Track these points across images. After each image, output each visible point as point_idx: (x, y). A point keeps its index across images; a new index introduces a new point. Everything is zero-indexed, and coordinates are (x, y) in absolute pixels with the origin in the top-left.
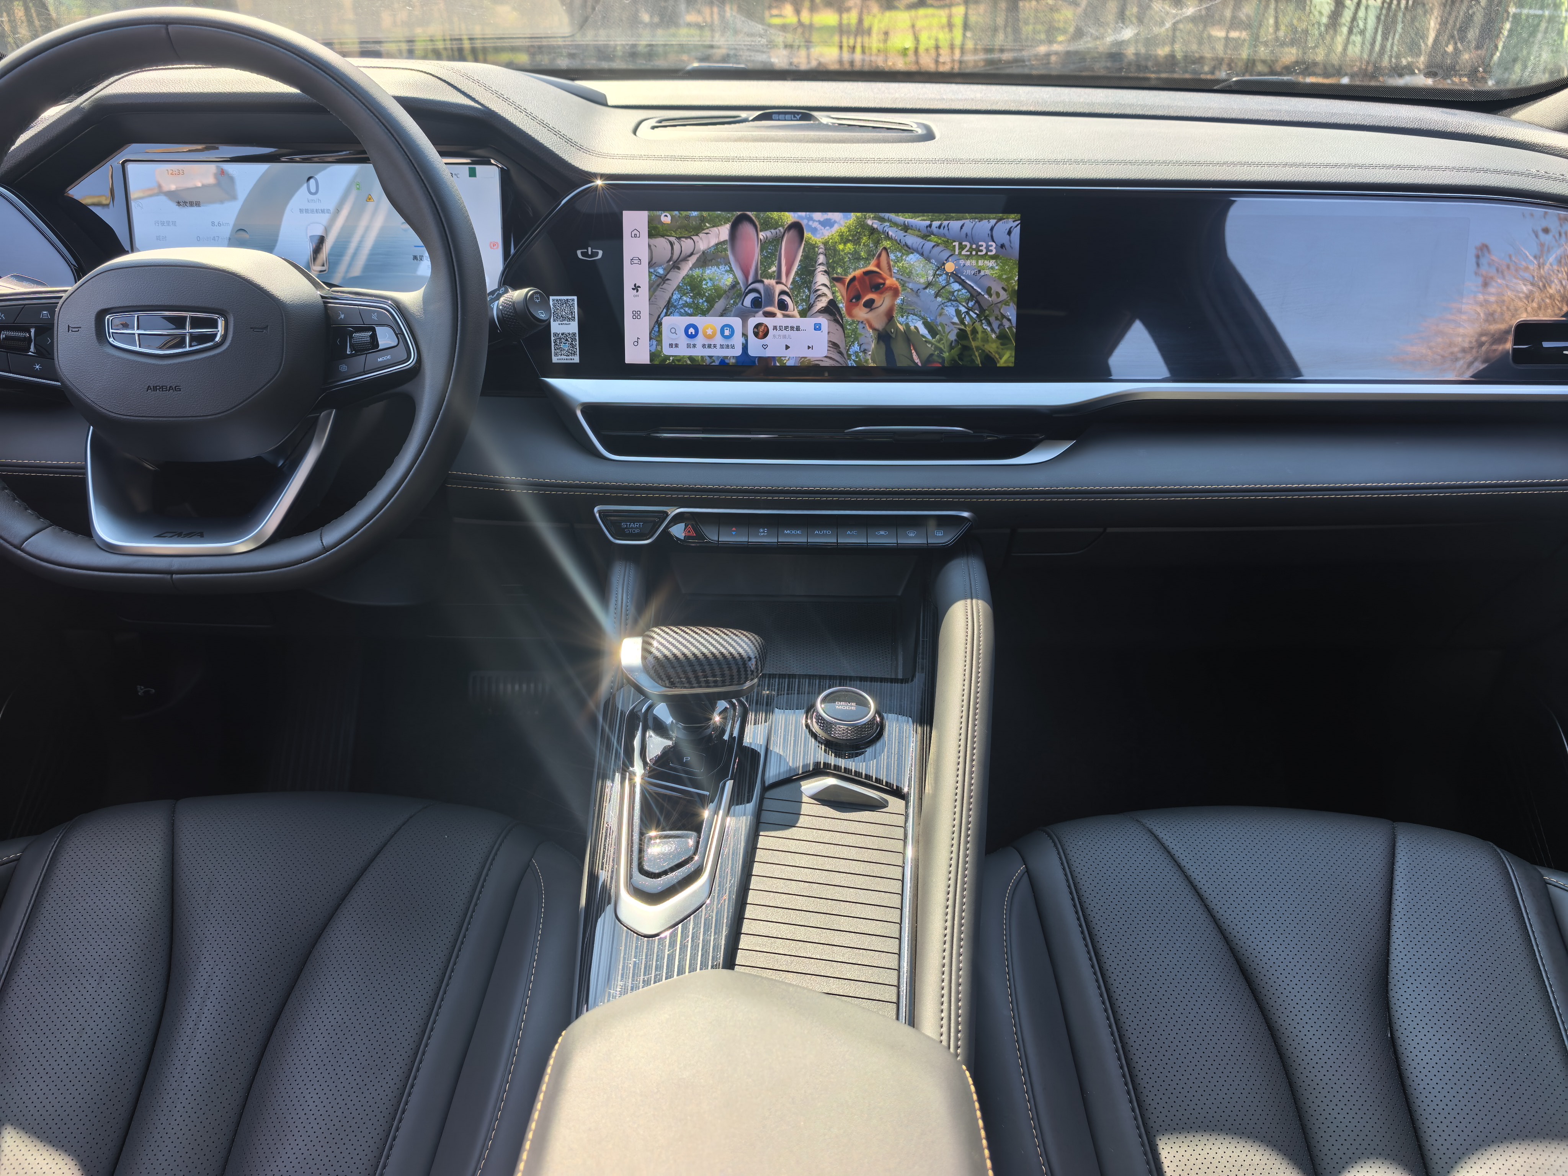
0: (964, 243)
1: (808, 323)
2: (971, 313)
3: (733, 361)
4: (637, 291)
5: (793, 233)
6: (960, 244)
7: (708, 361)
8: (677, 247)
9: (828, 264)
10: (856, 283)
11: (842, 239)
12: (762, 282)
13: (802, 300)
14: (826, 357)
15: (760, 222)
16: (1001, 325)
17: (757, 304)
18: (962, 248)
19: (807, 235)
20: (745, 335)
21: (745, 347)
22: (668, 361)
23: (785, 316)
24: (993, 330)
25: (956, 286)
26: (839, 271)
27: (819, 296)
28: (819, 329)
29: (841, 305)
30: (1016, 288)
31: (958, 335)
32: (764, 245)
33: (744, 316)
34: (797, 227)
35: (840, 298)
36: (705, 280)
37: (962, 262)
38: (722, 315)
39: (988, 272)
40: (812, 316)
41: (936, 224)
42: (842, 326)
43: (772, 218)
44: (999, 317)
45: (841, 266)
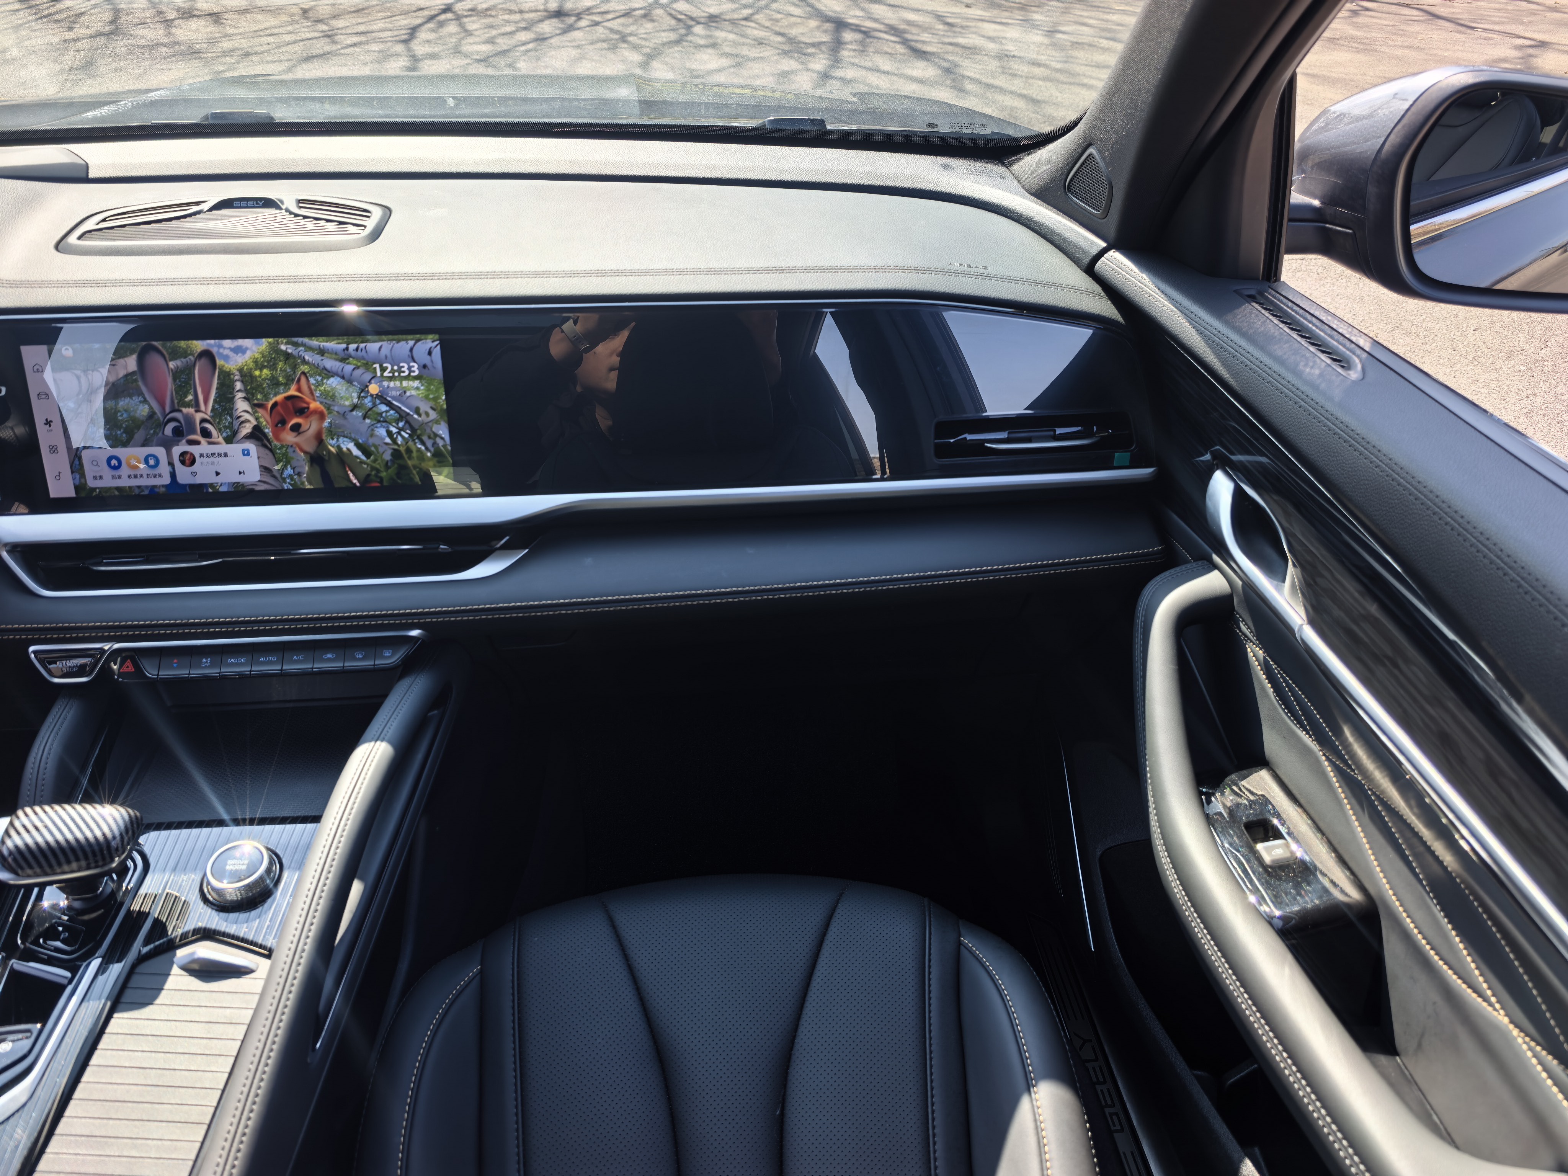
0: (385, 365)
1: (235, 449)
2: (403, 433)
3: (163, 490)
4: (50, 426)
5: (204, 361)
6: (381, 366)
7: (137, 491)
8: (83, 379)
9: (246, 391)
10: (279, 408)
11: (257, 365)
12: (180, 411)
13: (225, 427)
14: (259, 481)
15: (167, 351)
16: (434, 444)
17: (178, 433)
18: (383, 370)
19: (219, 362)
21: (173, 475)
22: (94, 494)
23: (210, 443)
24: (427, 449)
25: (383, 408)
26: (259, 397)
27: (242, 422)
28: (248, 454)
29: (267, 431)
30: (445, 406)
31: (392, 455)
33: (168, 445)
34: (207, 355)
35: (264, 423)
36: (119, 411)
37: (385, 384)
38: (143, 445)
39: (414, 392)
40: (238, 442)
41: (352, 346)
42: (271, 450)
43: (180, 347)
44: (432, 436)
45: (260, 392)
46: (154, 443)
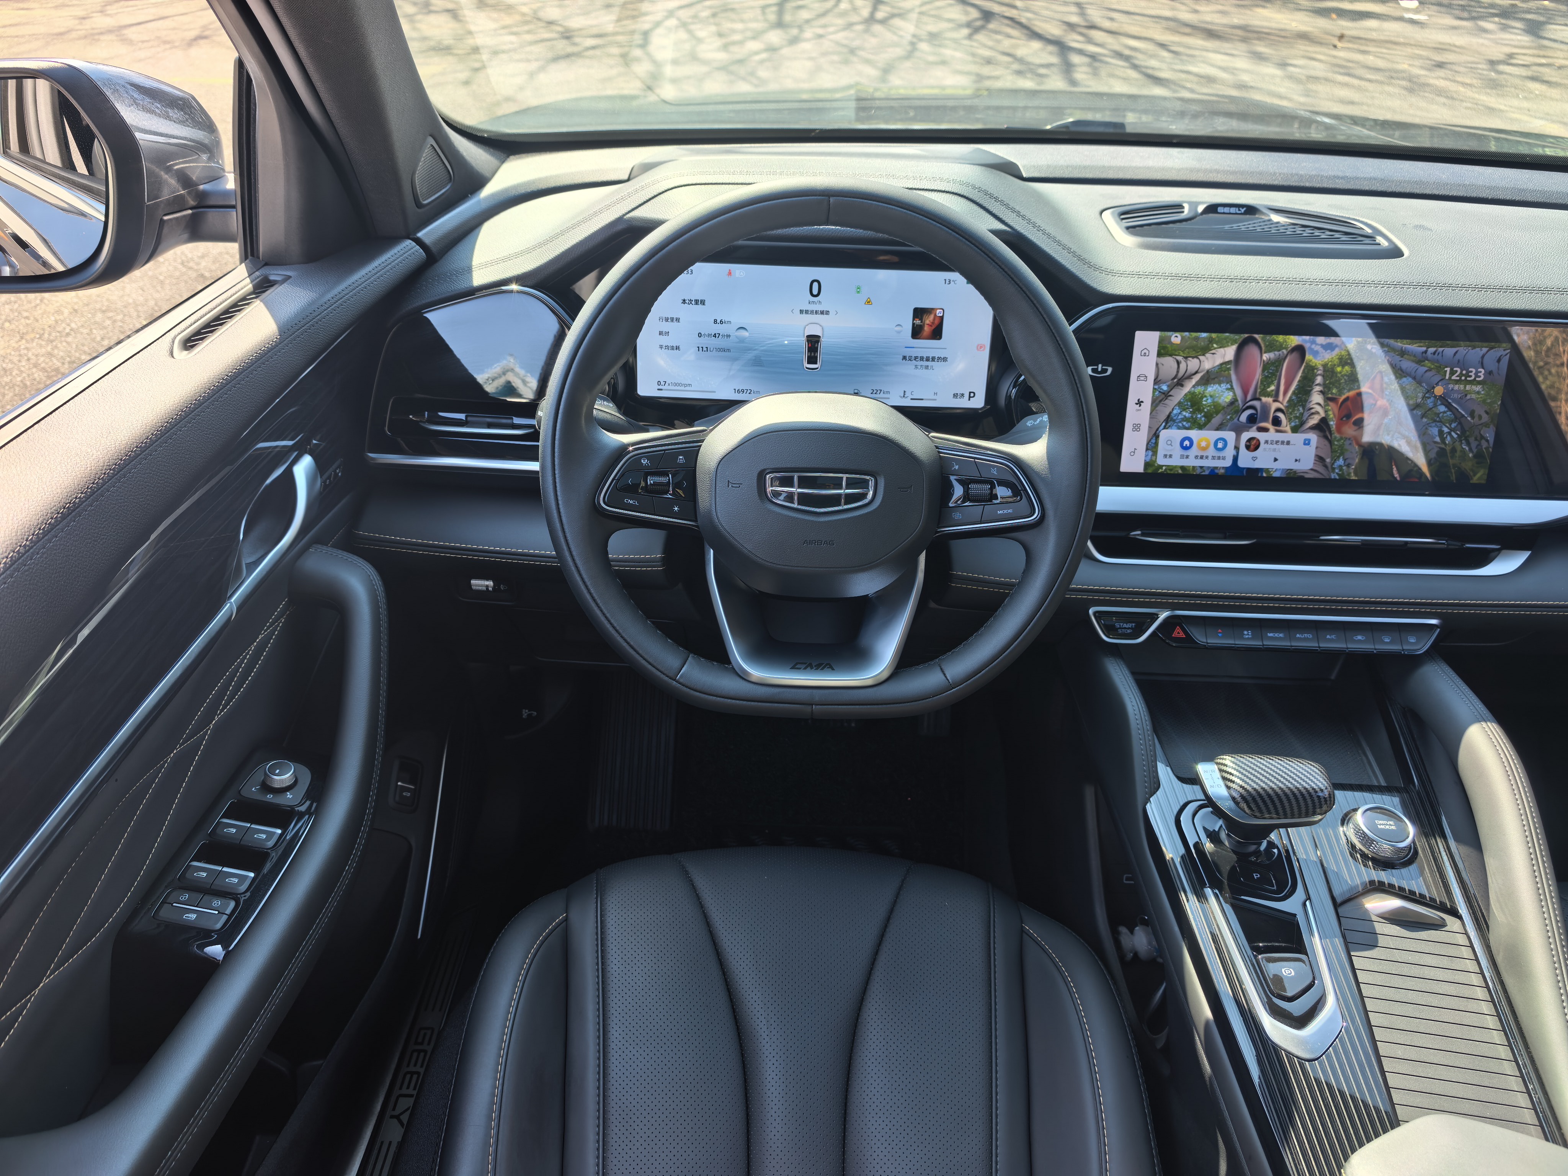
0: (1455, 369)
1: (1300, 437)
2: (1453, 433)
3: (1222, 471)
4: (1140, 406)
5: (1295, 355)
6: (1452, 370)
7: (1198, 471)
8: (1183, 366)
9: (1324, 385)
10: (1349, 403)
11: (1341, 362)
12: (1260, 399)
13: (1296, 417)
14: (1312, 469)
15: (1265, 344)
16: (1479, 445)
17: (1252, 420)
18: (1453, 373)
19: (1308, 357)
20: (1237, 448)
21: (1235, 459)
22: (1160, 470)
23: (1277, 431)
24: (1471, 450)
25: (1442, 408)
26: (1334, 391)
27: (1313, 414)
28: (1309, 444)
29: (1331, 423)
30: (1498, 411)
31: (1438, 453)
32: (1266, 366)
33: (1239, 430)
34: (1300, 350)
35: (1332, 416)
36: (1206, 396)
37: (1451, 386)
38: (1217, 429)
39: (1474, 396)
40: (1303, 432)
41: (1432, 350)
42: (1330, 442)
43: (1277, 341)
44: (1478, 438)
45: (1336, 387)
46: (1228, 428)
